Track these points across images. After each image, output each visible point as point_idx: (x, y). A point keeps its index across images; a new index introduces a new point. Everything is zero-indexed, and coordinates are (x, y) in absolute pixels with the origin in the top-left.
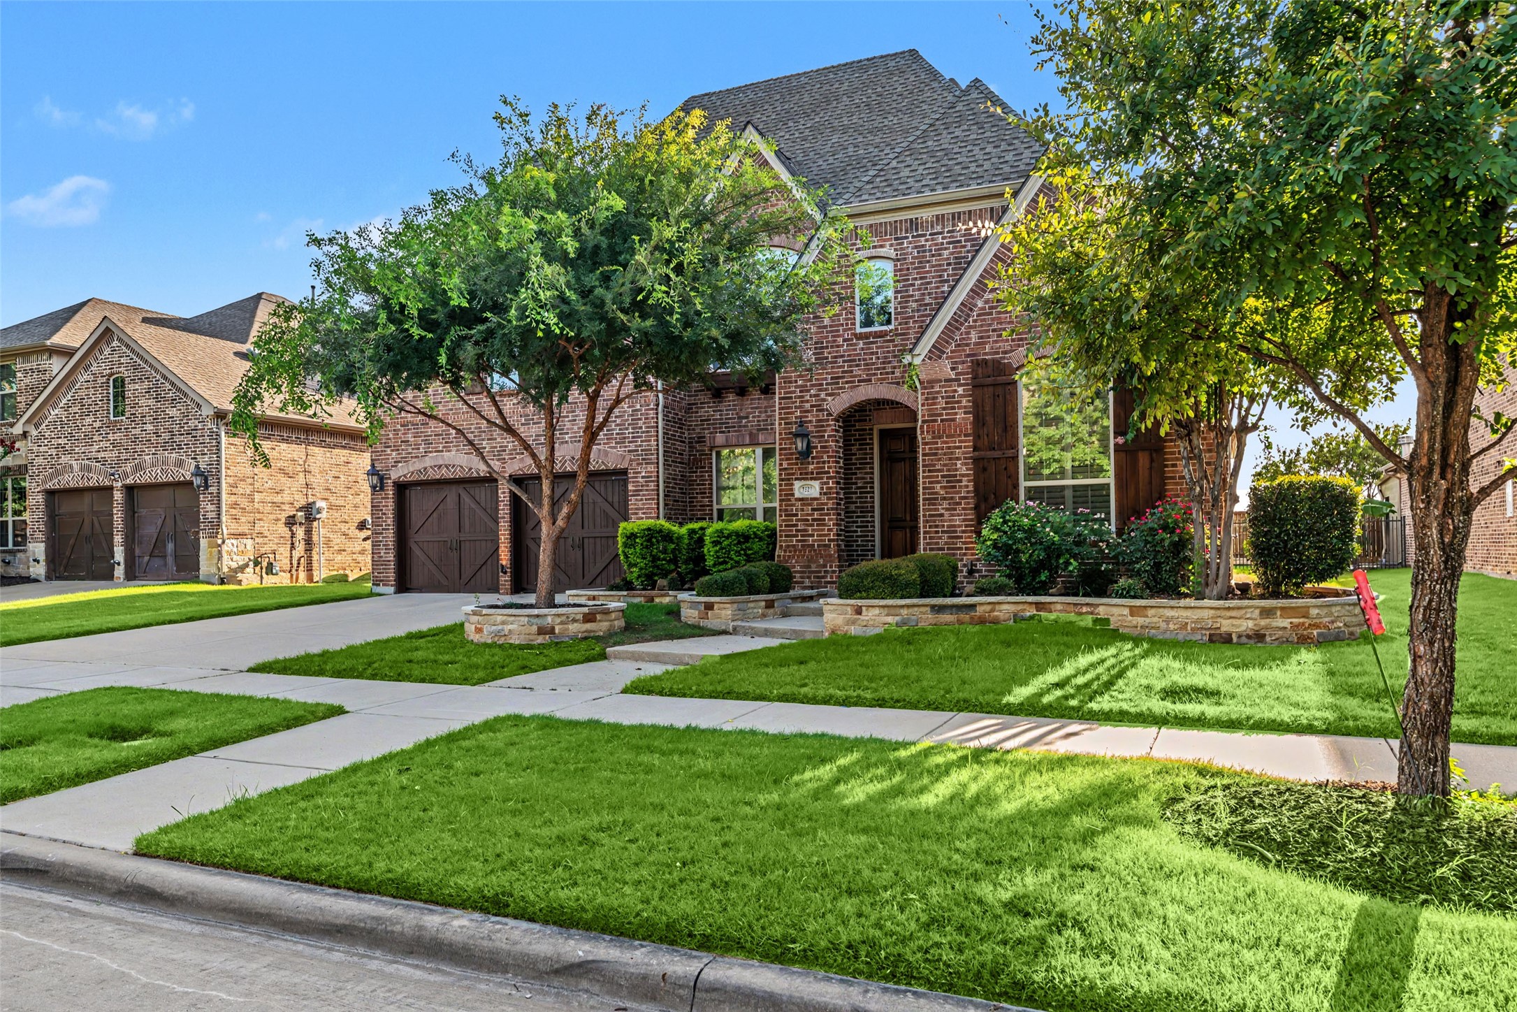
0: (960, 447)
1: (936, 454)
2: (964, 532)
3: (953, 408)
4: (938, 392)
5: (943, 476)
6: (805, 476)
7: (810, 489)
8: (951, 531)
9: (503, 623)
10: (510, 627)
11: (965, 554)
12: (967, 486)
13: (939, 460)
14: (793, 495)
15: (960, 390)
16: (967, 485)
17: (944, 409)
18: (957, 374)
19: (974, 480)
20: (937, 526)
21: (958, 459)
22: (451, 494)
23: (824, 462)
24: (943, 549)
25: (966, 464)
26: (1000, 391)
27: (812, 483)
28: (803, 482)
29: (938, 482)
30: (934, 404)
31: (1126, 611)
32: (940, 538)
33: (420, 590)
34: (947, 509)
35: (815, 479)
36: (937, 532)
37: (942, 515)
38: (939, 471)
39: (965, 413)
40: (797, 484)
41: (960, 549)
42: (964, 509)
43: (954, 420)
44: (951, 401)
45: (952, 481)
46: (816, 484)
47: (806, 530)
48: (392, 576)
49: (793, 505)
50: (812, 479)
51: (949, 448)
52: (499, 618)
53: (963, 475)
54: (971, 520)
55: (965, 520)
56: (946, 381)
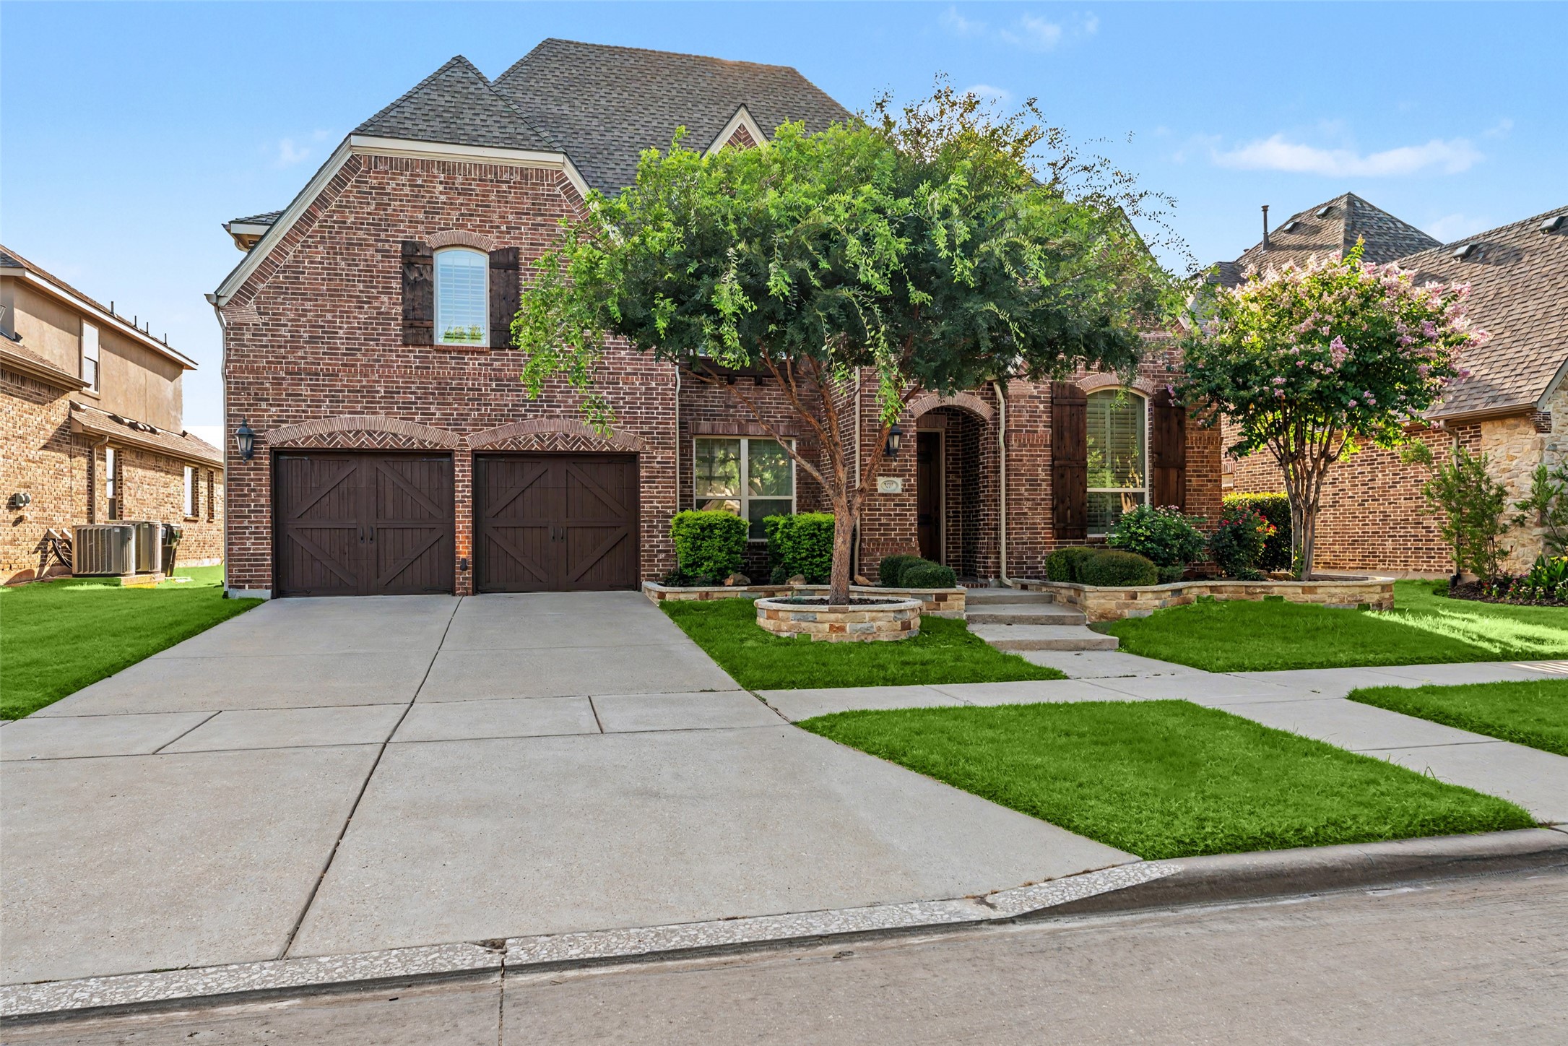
0: (1040, 456)
1: (1021, 460)
2: (1043, 528)
3: (1036, 421)
4: (1023, 407)
5: (1026, 480)
6: (888, 473)
7: (890, 485)
8: (1033, 528)
9: (873, 620)
10: (879, 623)
11: (1044, 548)
12: (1045, 490)
13: (1024, 465)
14: (876, 490)
15: (1041, 406)
16: (1046, 488)
17: (1028, 421)
18: (1039, 392)
19: (1052, 485)
20: (1021, 523)
21: (1039, 466)
22: (364, 470)
23: (906, 461)
24: (1026, 543)
25: (1046, 470)
26: (1074, 410)
27: (895, 479)
28: (885, 479)
29: (1023, 485)
30: (1021, 416)
31: (1300, 591)
32: (1024, 533)
33: (307, 592)
34: (1030, 509)
35: (898, 476)
36: (1022, 528)
37: (1026, 514)
38: (1023, 475)
39: (1045, 426)
40: (880, 480)
41: (1041, 543)
42: (1043, 509)
43: (1036, 432)
44: (1034, 416)
45: (1034, 483)
46: (899, 481)
47: (889, 525)
48: (267, 575)
49: (876, 500)
50: (894, 476)
51: (1032, 455)
52: (868, 615)
53: (1044, 480)
54: (1049, 519)
55: (1044, 519)
56: (1030, 397)
